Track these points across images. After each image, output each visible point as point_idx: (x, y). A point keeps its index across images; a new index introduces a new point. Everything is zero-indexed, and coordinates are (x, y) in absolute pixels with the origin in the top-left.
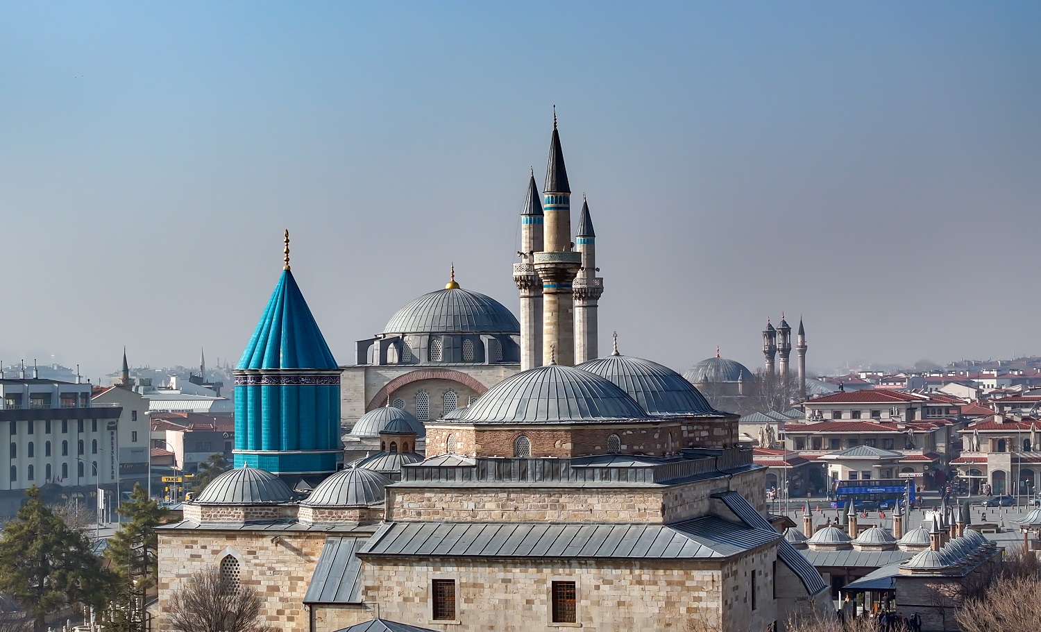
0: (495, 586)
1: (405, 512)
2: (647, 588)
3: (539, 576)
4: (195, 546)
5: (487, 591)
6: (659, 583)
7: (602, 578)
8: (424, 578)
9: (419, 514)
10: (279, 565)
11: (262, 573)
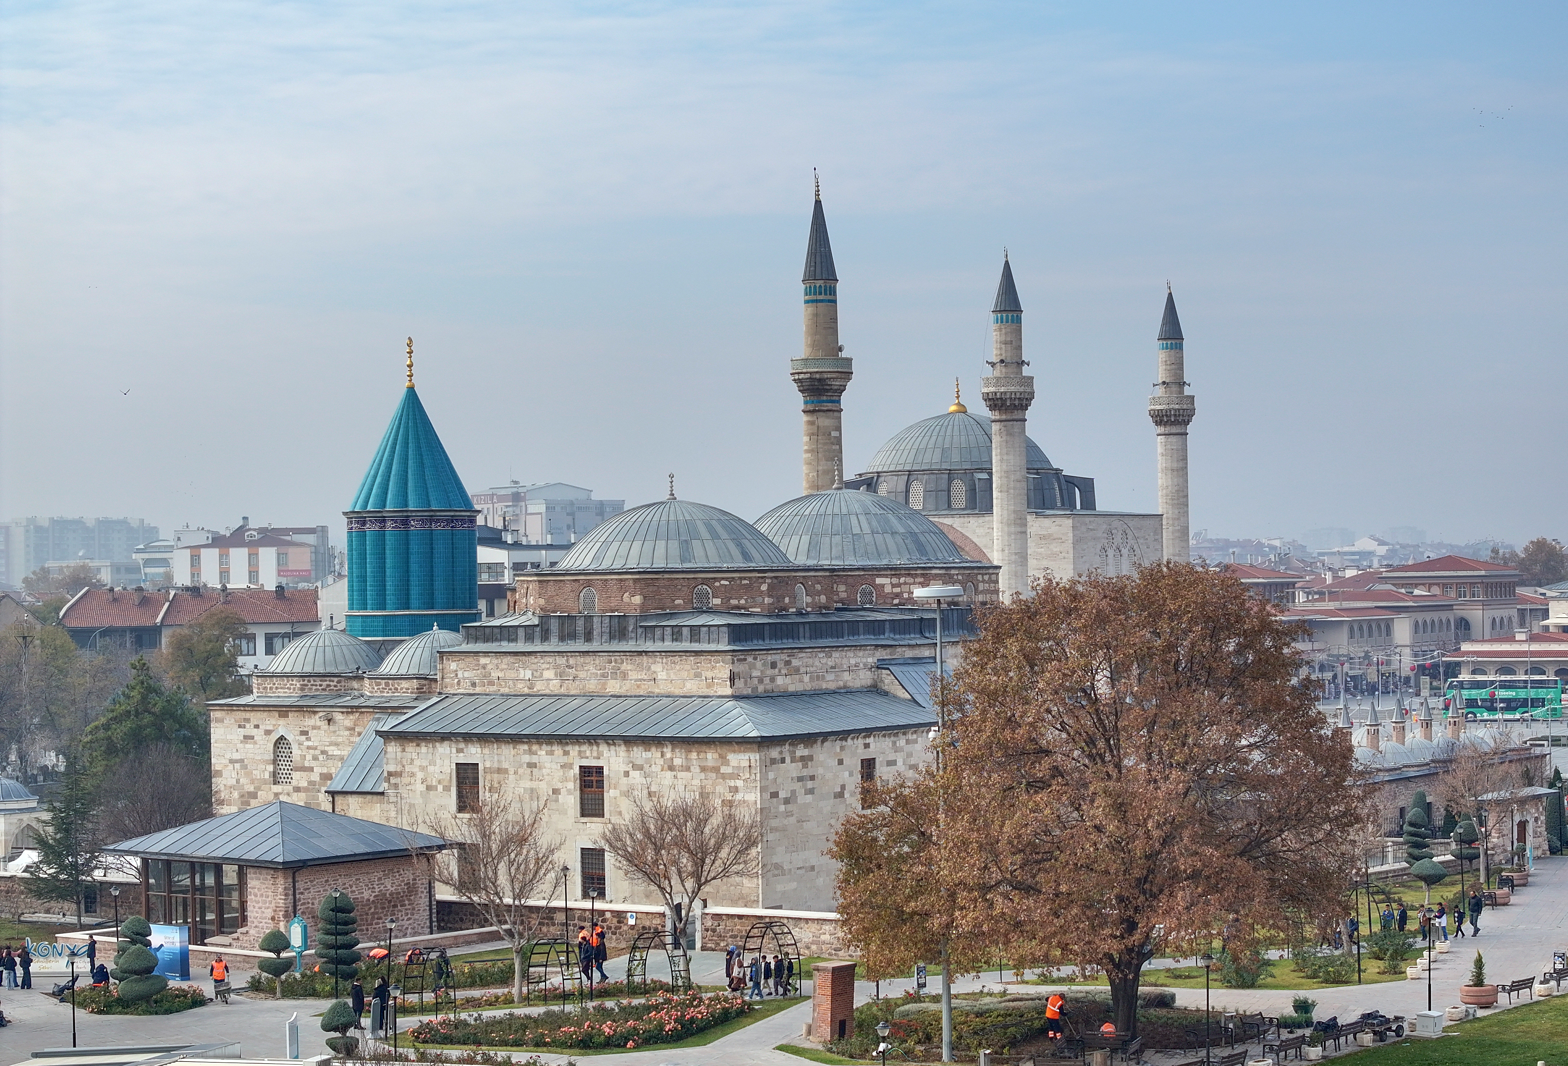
0: (520, 771)
1: (459, 683)
2: (680, 775)
3: (565, 759)
4: (248, 725)
5: (512, 777)
6: (692, 768)
7: (632, 762)
8: (447, 762)
9: (474, 685)
10: (332, 748)
11: (315, 758)
